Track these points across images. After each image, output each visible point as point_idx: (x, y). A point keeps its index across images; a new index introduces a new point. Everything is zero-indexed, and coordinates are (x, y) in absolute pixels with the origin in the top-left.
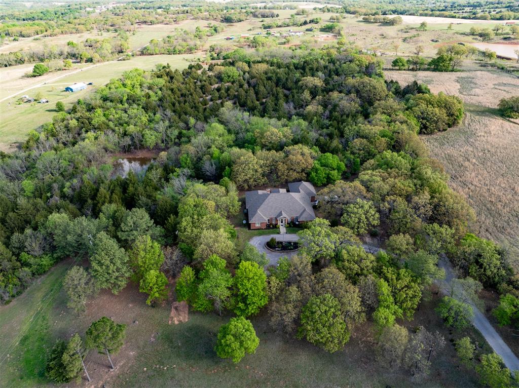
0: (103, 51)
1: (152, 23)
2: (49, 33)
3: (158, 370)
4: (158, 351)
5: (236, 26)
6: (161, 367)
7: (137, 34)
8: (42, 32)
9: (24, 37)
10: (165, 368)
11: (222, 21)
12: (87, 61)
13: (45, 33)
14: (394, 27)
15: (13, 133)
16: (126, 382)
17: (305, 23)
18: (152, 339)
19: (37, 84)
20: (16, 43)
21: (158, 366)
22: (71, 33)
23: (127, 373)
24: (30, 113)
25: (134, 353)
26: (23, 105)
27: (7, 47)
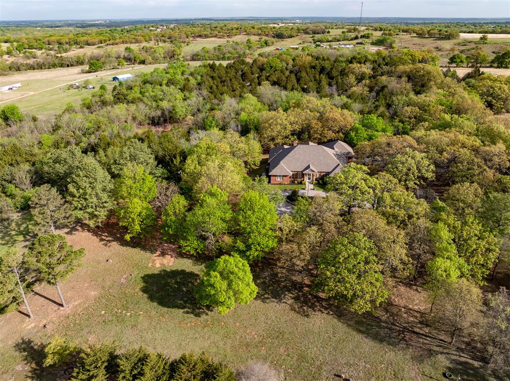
0: (155, 55)
1: (206, 36)
2: (111, 42)
3: (119, 314)
4: (125, 294)
5: (287, 41)
6: (124, 312)
7: (190, 45)
8: (105, 41)
9: (89, 45)
10: (128, 314)
11: (274, 37)
12: (140, 63)
13: (108, 42)
14: (450, 41)
15: (54, 109)
16: (75, 324)
17: (356, 38)
18: (123, 280)
19: (91, 77)
20: (82, 50)
21: (120, 311)
22: (131, 43)
23: (79, 315)
24: (75, 96)
25: (96, 293)
26: (72, 91)
27: (74, 52)
